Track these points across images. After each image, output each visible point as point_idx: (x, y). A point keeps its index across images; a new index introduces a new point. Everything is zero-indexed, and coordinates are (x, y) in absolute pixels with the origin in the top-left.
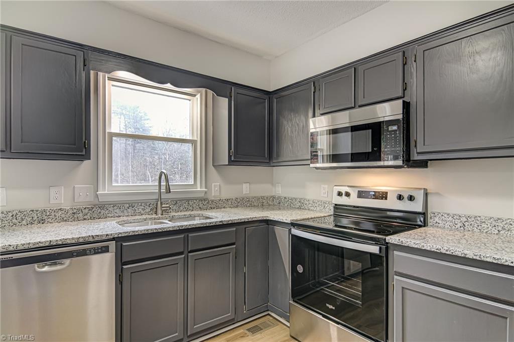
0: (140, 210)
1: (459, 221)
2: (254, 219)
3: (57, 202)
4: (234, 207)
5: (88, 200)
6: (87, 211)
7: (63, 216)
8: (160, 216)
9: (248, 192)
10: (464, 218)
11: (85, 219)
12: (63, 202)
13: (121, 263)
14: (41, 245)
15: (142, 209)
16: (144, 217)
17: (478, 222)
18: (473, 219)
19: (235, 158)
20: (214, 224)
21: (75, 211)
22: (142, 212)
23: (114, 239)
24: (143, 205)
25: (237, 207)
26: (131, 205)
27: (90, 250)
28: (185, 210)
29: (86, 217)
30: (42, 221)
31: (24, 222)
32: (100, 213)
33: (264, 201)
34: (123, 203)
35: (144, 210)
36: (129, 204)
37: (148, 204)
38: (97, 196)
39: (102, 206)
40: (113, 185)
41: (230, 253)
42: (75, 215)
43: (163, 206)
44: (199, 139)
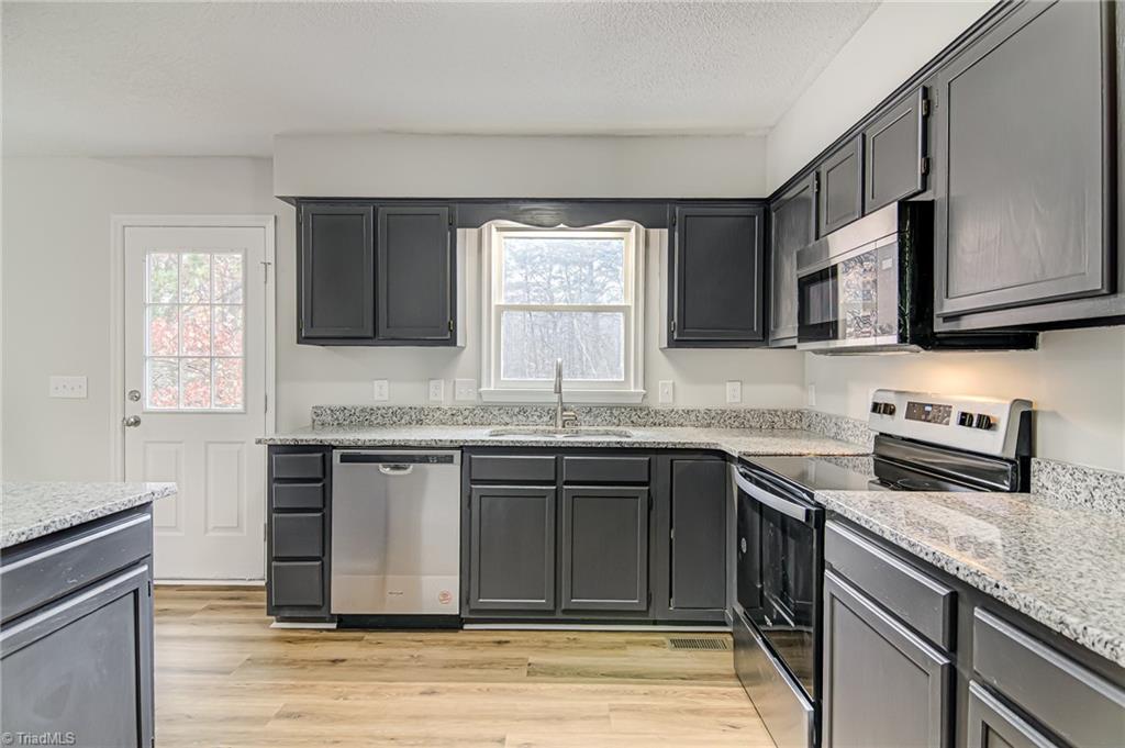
0: (535, 417)
1: (1083, 485)
2: (687, 446)
3: (435, 399)
4: (702, 426)
5: (469, 398)
6: (467, 413)
7: (441, 417)
8: (560, 428)
9: (738, 400)
10: (1092, 478)
11: (465, 424)
12: (443, 399)
13: (469, 479)
14: (385, 443)
16: (541, 428)
17: (1119, 491)
18: (1110, 483)
19: (679, 335)
20: (605, 445)
21: (454, 412)
22: (538, 421)
23: (461, 448)
24: (539, 409)
25: (709, 425)
26: (523, 410)
27: (433, 456)
28: (604, 423)
29: (466, 421)
30: (420, 422)
31: (403, 421)
33: (776, 419)
34: (513, 405)
35: (540, 417)
36: (519, 407)
37: (546, 409)
38: (480, 395)
39: (485, 408)
40: (502, 379)
41: (637, 498)
42: (454, 417)
43: (565, 413)
44: (631, 302)
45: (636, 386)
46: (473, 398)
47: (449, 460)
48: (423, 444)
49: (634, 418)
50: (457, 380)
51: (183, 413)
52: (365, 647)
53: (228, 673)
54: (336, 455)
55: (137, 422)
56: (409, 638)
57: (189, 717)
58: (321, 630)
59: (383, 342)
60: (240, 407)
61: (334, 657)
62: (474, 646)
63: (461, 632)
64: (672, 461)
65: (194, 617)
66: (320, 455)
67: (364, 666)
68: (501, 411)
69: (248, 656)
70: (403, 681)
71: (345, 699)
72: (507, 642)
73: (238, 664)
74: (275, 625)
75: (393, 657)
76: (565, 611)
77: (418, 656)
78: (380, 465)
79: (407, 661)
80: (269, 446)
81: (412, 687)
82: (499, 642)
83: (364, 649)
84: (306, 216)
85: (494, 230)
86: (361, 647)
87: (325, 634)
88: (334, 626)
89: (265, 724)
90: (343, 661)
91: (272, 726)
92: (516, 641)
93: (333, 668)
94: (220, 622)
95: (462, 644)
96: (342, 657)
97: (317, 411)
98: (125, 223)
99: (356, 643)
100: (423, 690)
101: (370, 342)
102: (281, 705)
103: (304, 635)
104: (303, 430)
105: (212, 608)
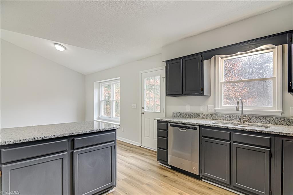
0: (234, 118)
3: (202, 111)
5: (212, 111)
6: (211, 116)
7: (203, 116)
8: (242, 123)
11: (210, 119)
12: (204, 111)
13: (202, 136)
15: (235, 118)
21: (207, 115)
22: (235, 120)
24: (235, 116)
27: (191, 127)
30: (197, 117)
32: (216, 117)
34: (226, 114)
36: (228, 115)
37: (238, 116)
38: (215, 110)
39: (216, 115)
40: (223, 105)
41: (265, 153)
42: (207, 116)
43: (244, 118)
44: (276, 76)
45: (278, 109)
46: (213, 111)
47: (196, 129)
48: (189, 123)
49: (277, 122)
50: (208, 105)
51: (150, 112)
52: (174, 175)
53: (145, 171)
54: (169, 124)
55: (143, 114)
56: (186, 177)
57: (133, 177)
58: (167, 168)
59: (185, 95)
60: (159, 111)
61: (166, 175)
62: (201, 186)
63: (201, 181)
64: (283, 141)
65: (147, 157)
66: (166, 124)
67: (170, 180)
68: (222, 116)
69: (150, 168)
70: (176, 188)
71: (161, 186)
72: (212, 189)
73: (148, 169)
74: (159, 163)
75: (178, 181)
76: (234, 186)
77: (185, 183)
78: (179, 128)
79: (181, 183)
80: (157, 121)
81: (177, 190)
82: (210, 188)
83: (173, 176)
84: (168, 65)
85: (220, 58)
86: (173, 175)
87: (168, 169)
88: (170, 168)
89: (143, 184)
90: (167, 177)
91: (144, 186)
92: (215, 190)
93: (164, 178)
94: (150, 159)
95: (198, 184)
96: (167, 176)
97: (174, 113)
98: (141, 73)
99: (173, 174)
100: (179, 192)
101: (181, 95)
102: (148, 182)
103: (163, 168)
104: (170, 117)
105: (151, 156)
